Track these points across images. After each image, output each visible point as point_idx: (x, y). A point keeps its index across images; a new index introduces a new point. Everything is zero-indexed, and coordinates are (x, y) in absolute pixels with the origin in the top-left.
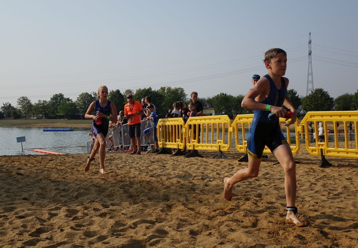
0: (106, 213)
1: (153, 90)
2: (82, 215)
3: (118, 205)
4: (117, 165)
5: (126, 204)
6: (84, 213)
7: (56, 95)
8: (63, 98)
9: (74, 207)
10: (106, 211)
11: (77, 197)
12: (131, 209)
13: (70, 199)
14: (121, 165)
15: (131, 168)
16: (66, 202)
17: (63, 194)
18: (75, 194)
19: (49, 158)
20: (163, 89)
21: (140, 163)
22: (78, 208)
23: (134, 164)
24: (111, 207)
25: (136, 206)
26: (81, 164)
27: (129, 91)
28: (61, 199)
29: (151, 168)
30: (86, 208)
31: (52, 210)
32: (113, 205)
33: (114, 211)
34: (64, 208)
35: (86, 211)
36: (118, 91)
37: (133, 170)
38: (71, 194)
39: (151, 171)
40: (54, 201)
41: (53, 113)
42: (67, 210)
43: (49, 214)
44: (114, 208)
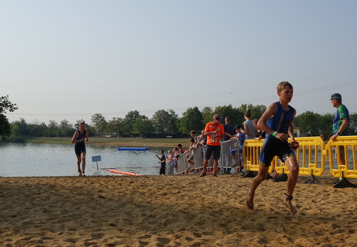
0: (199, 243)
1: (233, 107)
2: (174, 244)
3: (211, 234)
4: (202, 189)
5: (219, 233)
6: (176, 243)
7: (132, 112)
8: (138, 115)
9: (164, 235)
10: (200, 241)
11: (165, 225)
12: (225, 239)
13: (159, 226)
14: (206, 190)
15: (217, 193)
16: (154, 229)
17: (151, 220)
18: (164, 221)
19: (129, 180)
20: (244, 107)
21: (226, 187)
22: (169, 236)
23: (220, 189)
24: (203, 237)
25: (230, 236)
26: (163, 187)
27: (208, 109)
28: (149, 225)
29: (238, 193)
30: (177, 237)
31: (141, 238)
32: (205, 234)
33: (207, 240)
34: (154, 237)
35: (178, 240)
36: (196, 109)
37: (220, 195)
38: (159, 221)
39: (240, 196)
40: (143, 228)
41: (128, 131)
42: (158, 239)
43: (140, 242)
44: (207, 237)
